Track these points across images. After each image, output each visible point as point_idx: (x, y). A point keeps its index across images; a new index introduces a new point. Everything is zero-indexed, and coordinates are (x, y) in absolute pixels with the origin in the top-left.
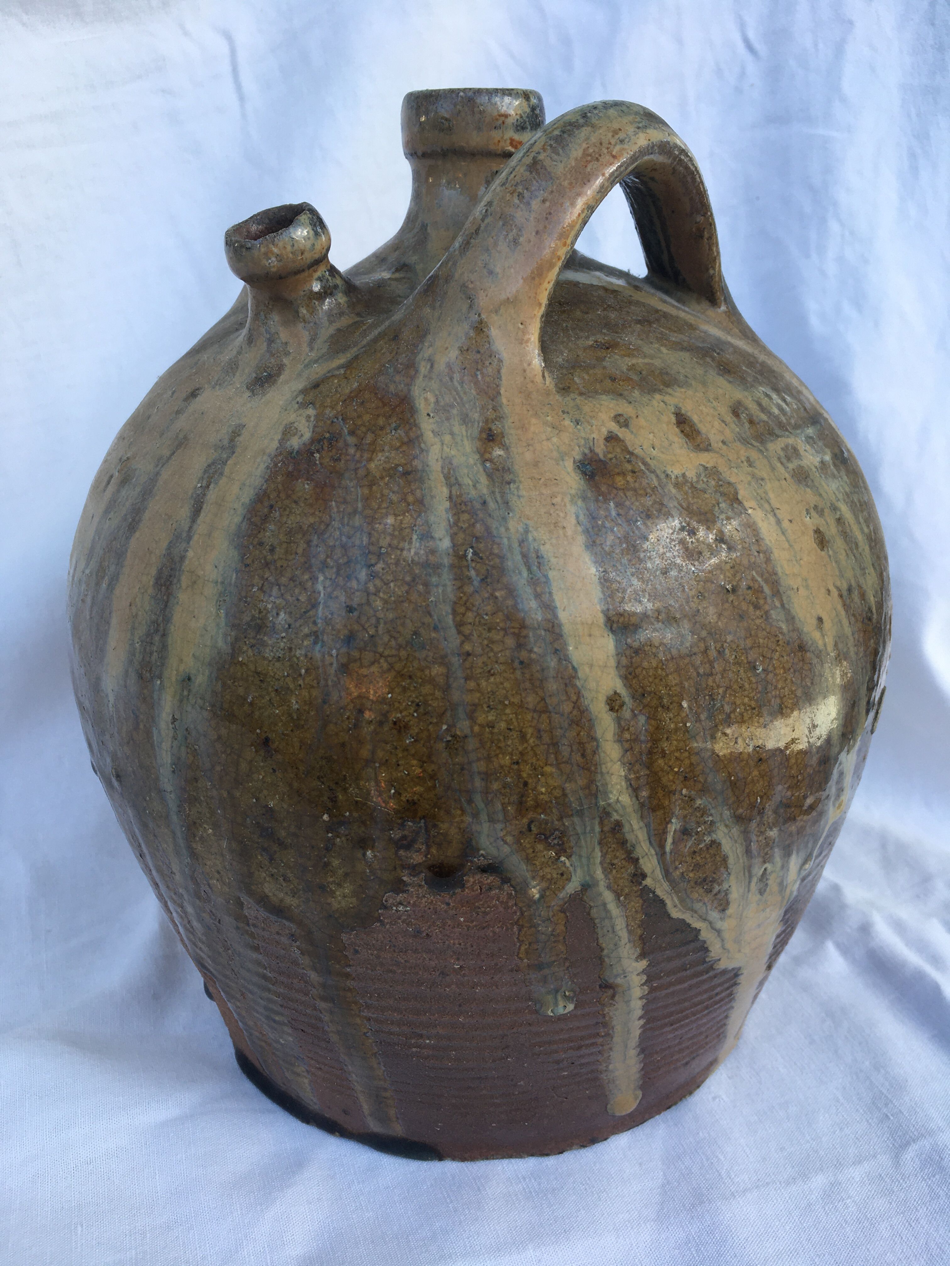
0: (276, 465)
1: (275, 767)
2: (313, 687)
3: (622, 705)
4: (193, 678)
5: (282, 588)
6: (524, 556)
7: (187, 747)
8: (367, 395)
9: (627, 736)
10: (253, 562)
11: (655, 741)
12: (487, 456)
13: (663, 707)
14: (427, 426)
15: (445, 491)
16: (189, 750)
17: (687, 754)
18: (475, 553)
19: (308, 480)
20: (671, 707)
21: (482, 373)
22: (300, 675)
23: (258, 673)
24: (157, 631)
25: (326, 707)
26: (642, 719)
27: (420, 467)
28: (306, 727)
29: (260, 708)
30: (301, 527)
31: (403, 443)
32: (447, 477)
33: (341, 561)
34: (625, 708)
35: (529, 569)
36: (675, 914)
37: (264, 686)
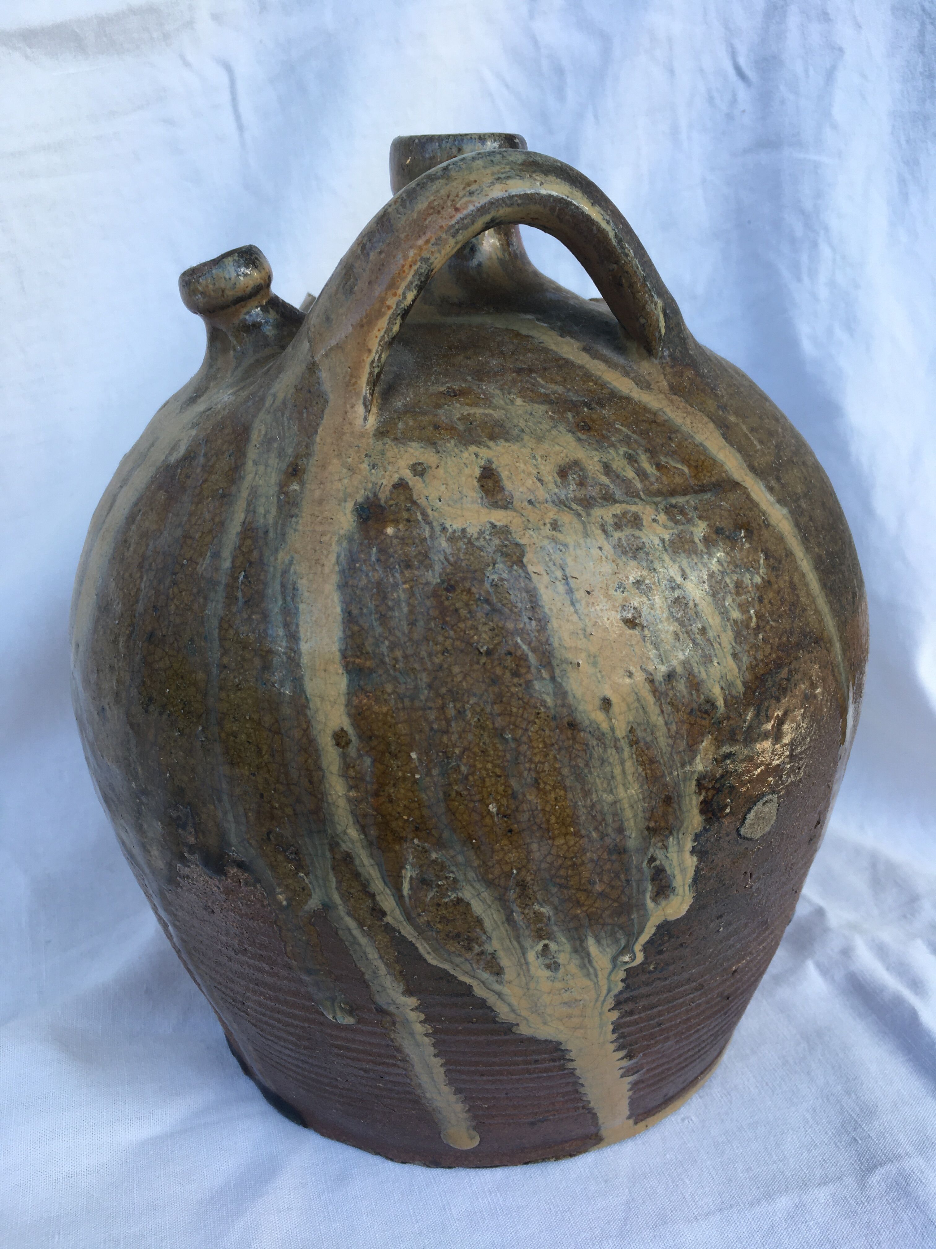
0: (156, 476)
3: (348, 742)
6: (283, 586)
9: (352, 773)
10: (118, 556)
11: (382, 786)
12: (285, 489)
13: (390, 753)
14: (252, 457)
15: (242, 516)
17: (416, 805)
18: (245, 577)
19: (166, 490)
20: (399, 755)
21: (308, 412)
26: (368, 761)
27: (234, 491)
30: (147, 532)
31: (230, 469)
32: (248, 504)
33: (160, 566)
34: (351, 746)
35: (284, 599)
36: (432, 961)
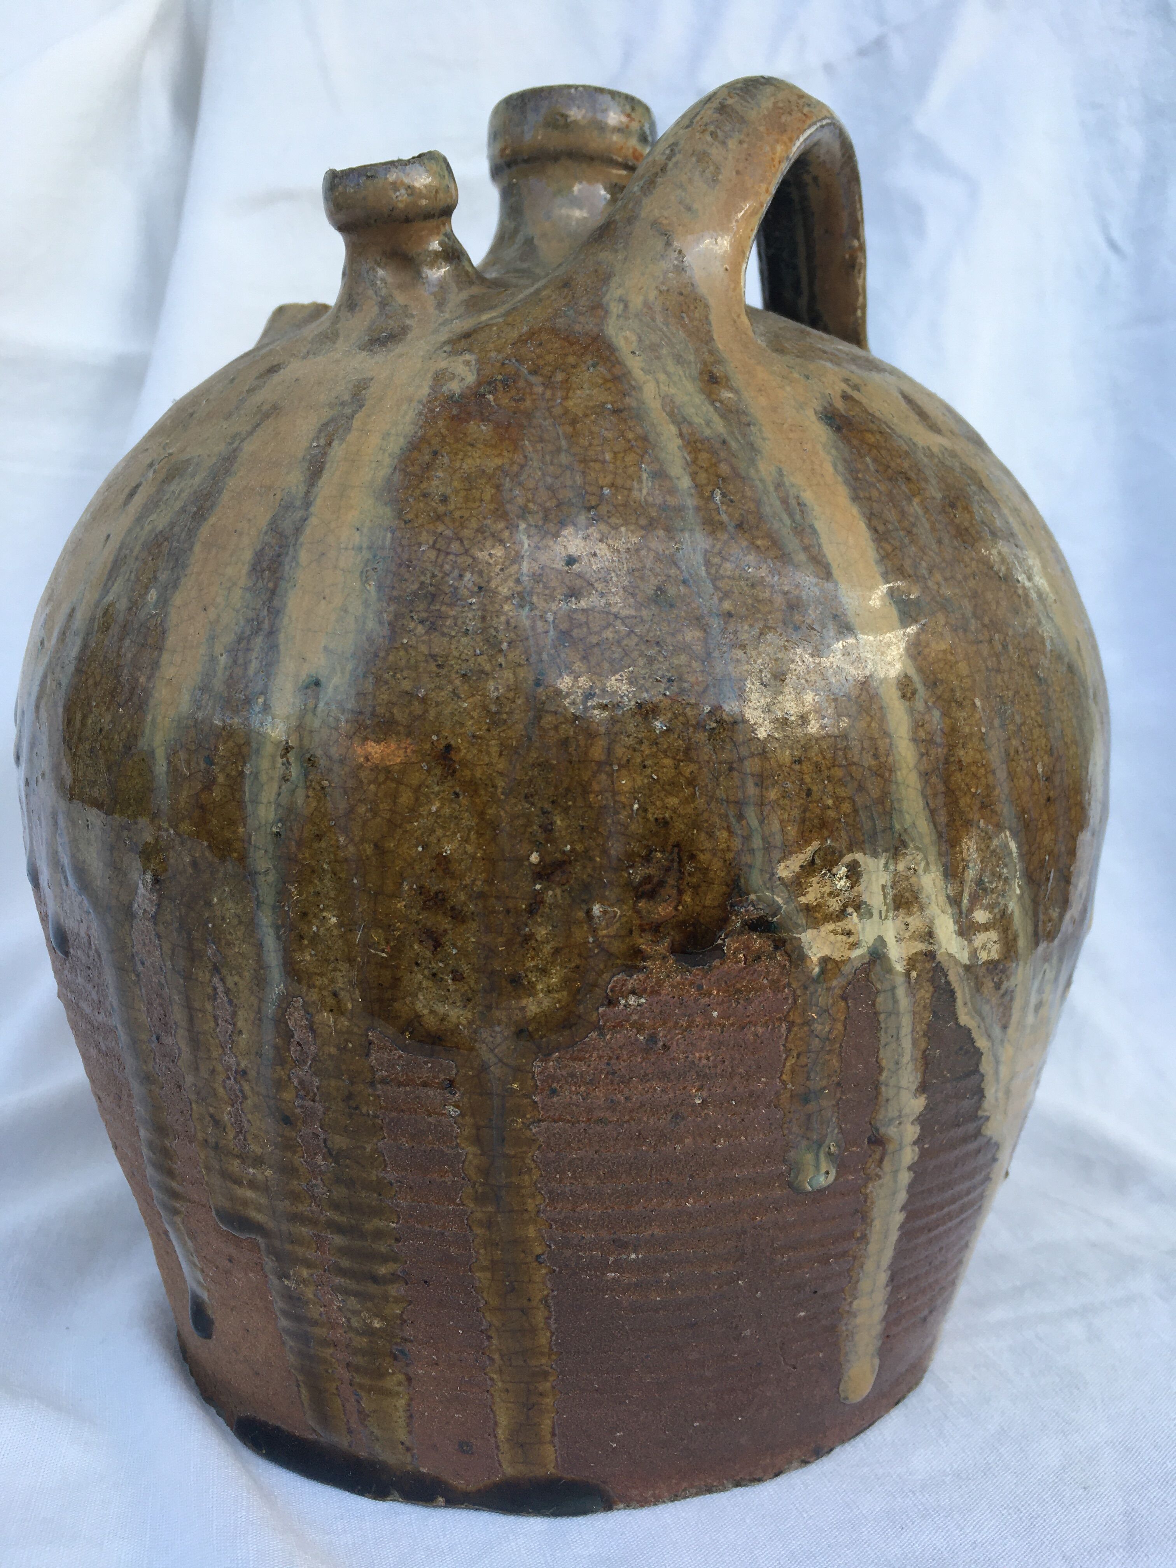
0: (432, 411)
1: (457, 789)
2: (520, 665)
3: (914, 693)
4: (323, 680)
5: (466, 542)
6: (785, 501)
7: (307, 788)
8: (544, 337)
9: (922, 734)
10: (417, 516)
11: (951, 747)
12: (714, 397)
13: (956, 702)
14: (635, 365)
15: (673, 429)
16: (311, 793)
17: (982, 771)
18: (724, 495)
19: (483, 421)
20: (964, 703)
21: (688, 316)
22: (501, 651)
23: (434, 657)
24: (257, 631)
25: (540, 690)
26: (936, 713)
27: (634, 404)
28: (509, 722)
29: (437, 704)
30: (484, 471)
31: (606, 381)
32: (671, 414)
33: (548, 504)
34: (917, 697)
35: (791, 515)
36: (965, 1018)
37: (443, 672)
